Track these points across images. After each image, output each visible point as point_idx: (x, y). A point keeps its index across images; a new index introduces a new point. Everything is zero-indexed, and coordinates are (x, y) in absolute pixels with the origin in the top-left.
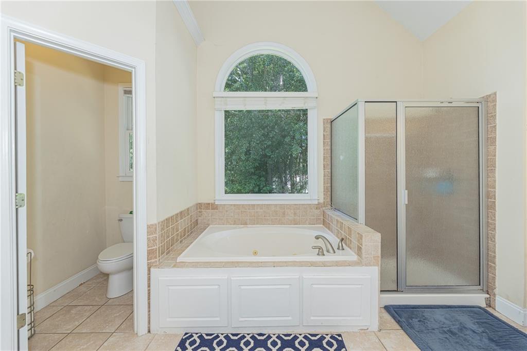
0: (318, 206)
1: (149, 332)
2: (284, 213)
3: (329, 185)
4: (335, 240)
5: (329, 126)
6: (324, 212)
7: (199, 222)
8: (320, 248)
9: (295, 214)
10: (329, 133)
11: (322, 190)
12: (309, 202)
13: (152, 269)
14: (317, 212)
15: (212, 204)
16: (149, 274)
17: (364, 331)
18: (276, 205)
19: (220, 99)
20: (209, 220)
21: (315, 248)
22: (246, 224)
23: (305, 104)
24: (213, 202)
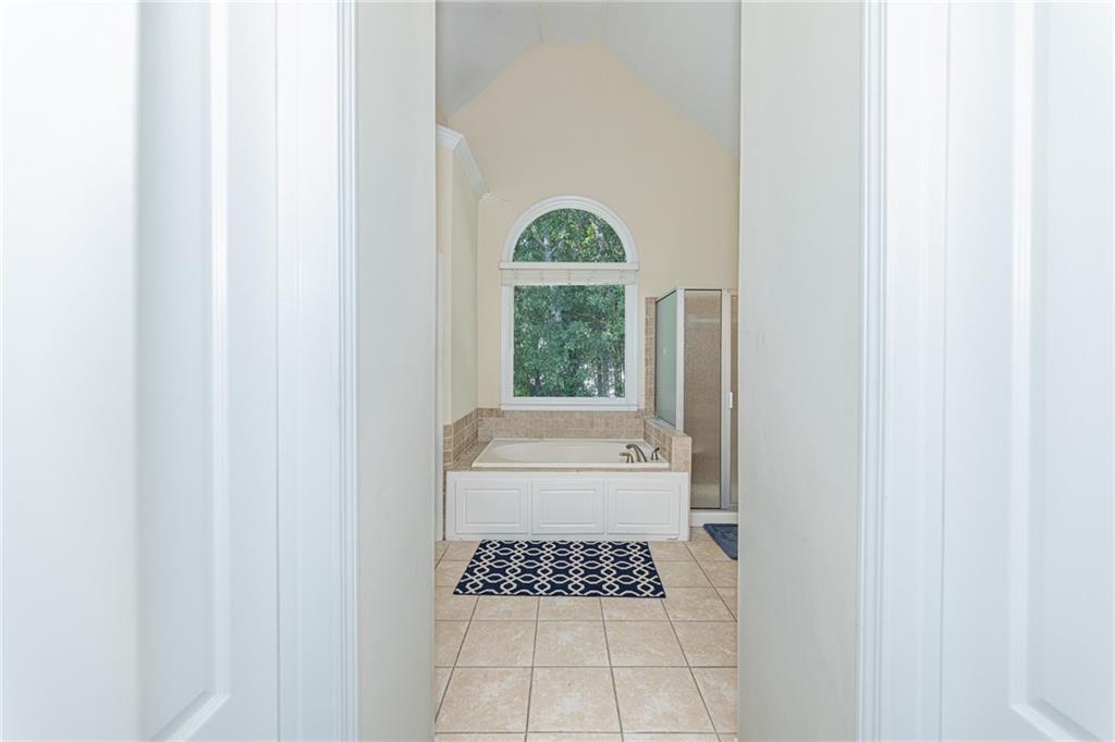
0: (638, 414)
1: (444, 539)
2: (592, 423)
3: (653, 386)
4: (648, 451)
5: (653, 306)
6: (645, 422)
7: (479, 433)
8: (628, 455)
9: (607, 424)
10: (653, 316)
11: (644, 393)
12: (625, 409)
13: (449, 473)
14: (637, 421)
15: (497, 410)
16: (445, 478)
17: (673, 542)
18: (581, 412)
19: (510, 272)
20: (491, 431)
21: (624, 454)
22: (541, 437)
23: (621, 278)
24: (496, 406)
